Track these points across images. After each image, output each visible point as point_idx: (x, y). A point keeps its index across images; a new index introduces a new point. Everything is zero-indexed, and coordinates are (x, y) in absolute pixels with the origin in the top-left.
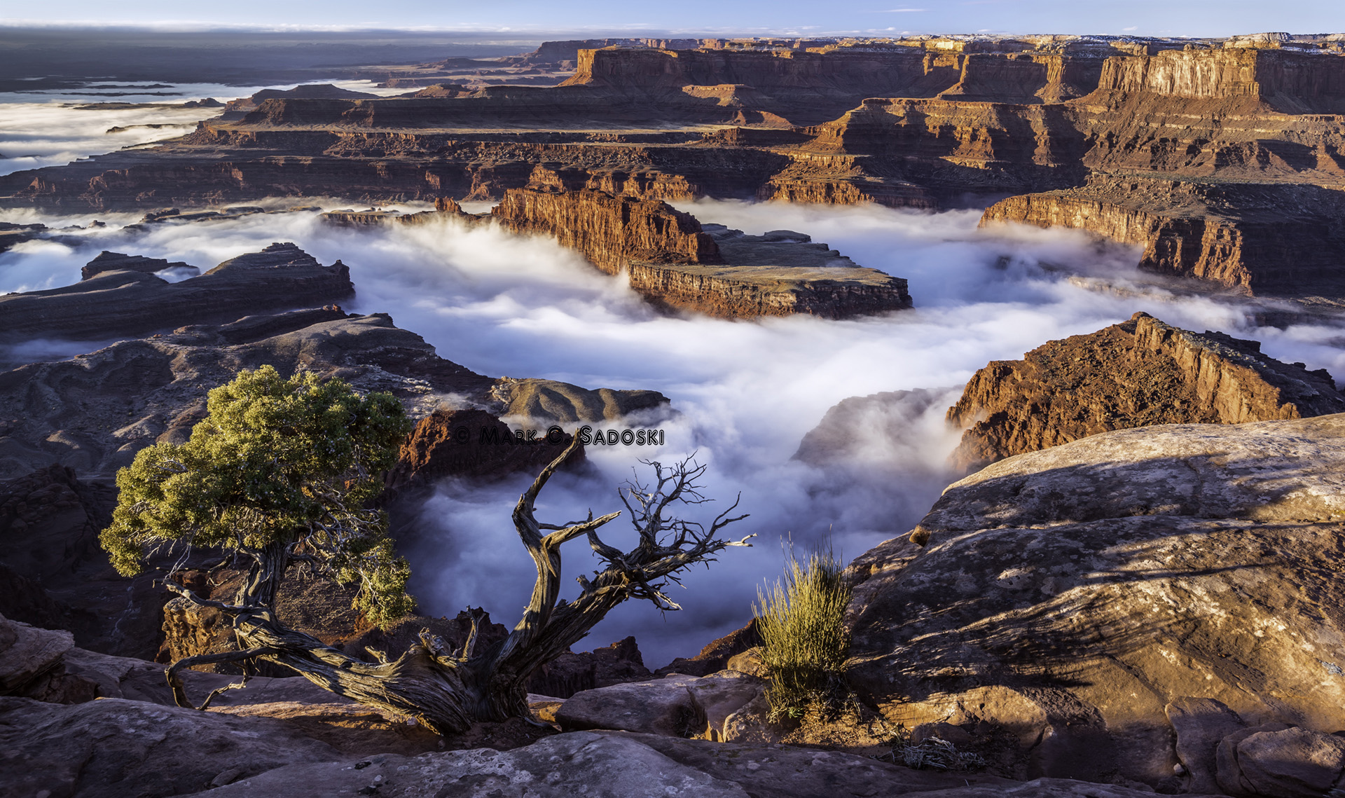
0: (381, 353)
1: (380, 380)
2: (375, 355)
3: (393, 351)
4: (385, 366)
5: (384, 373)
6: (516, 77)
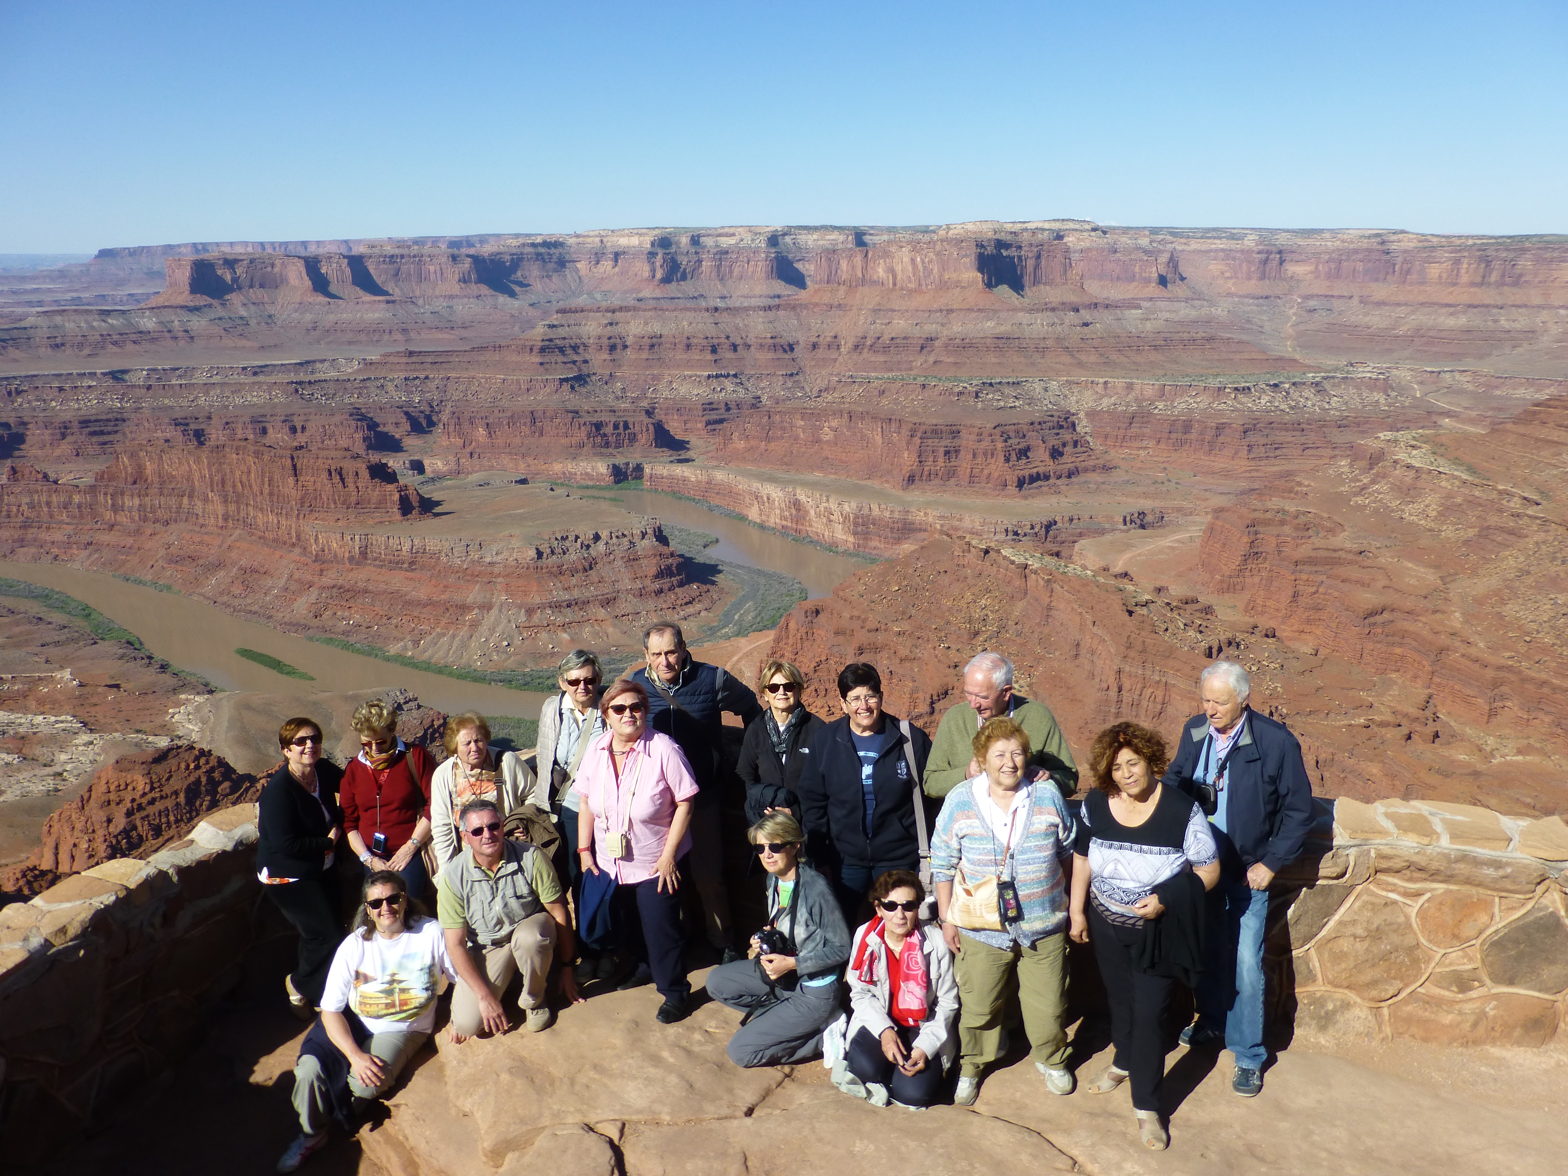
3: (6, 681)
6: (68, 296)
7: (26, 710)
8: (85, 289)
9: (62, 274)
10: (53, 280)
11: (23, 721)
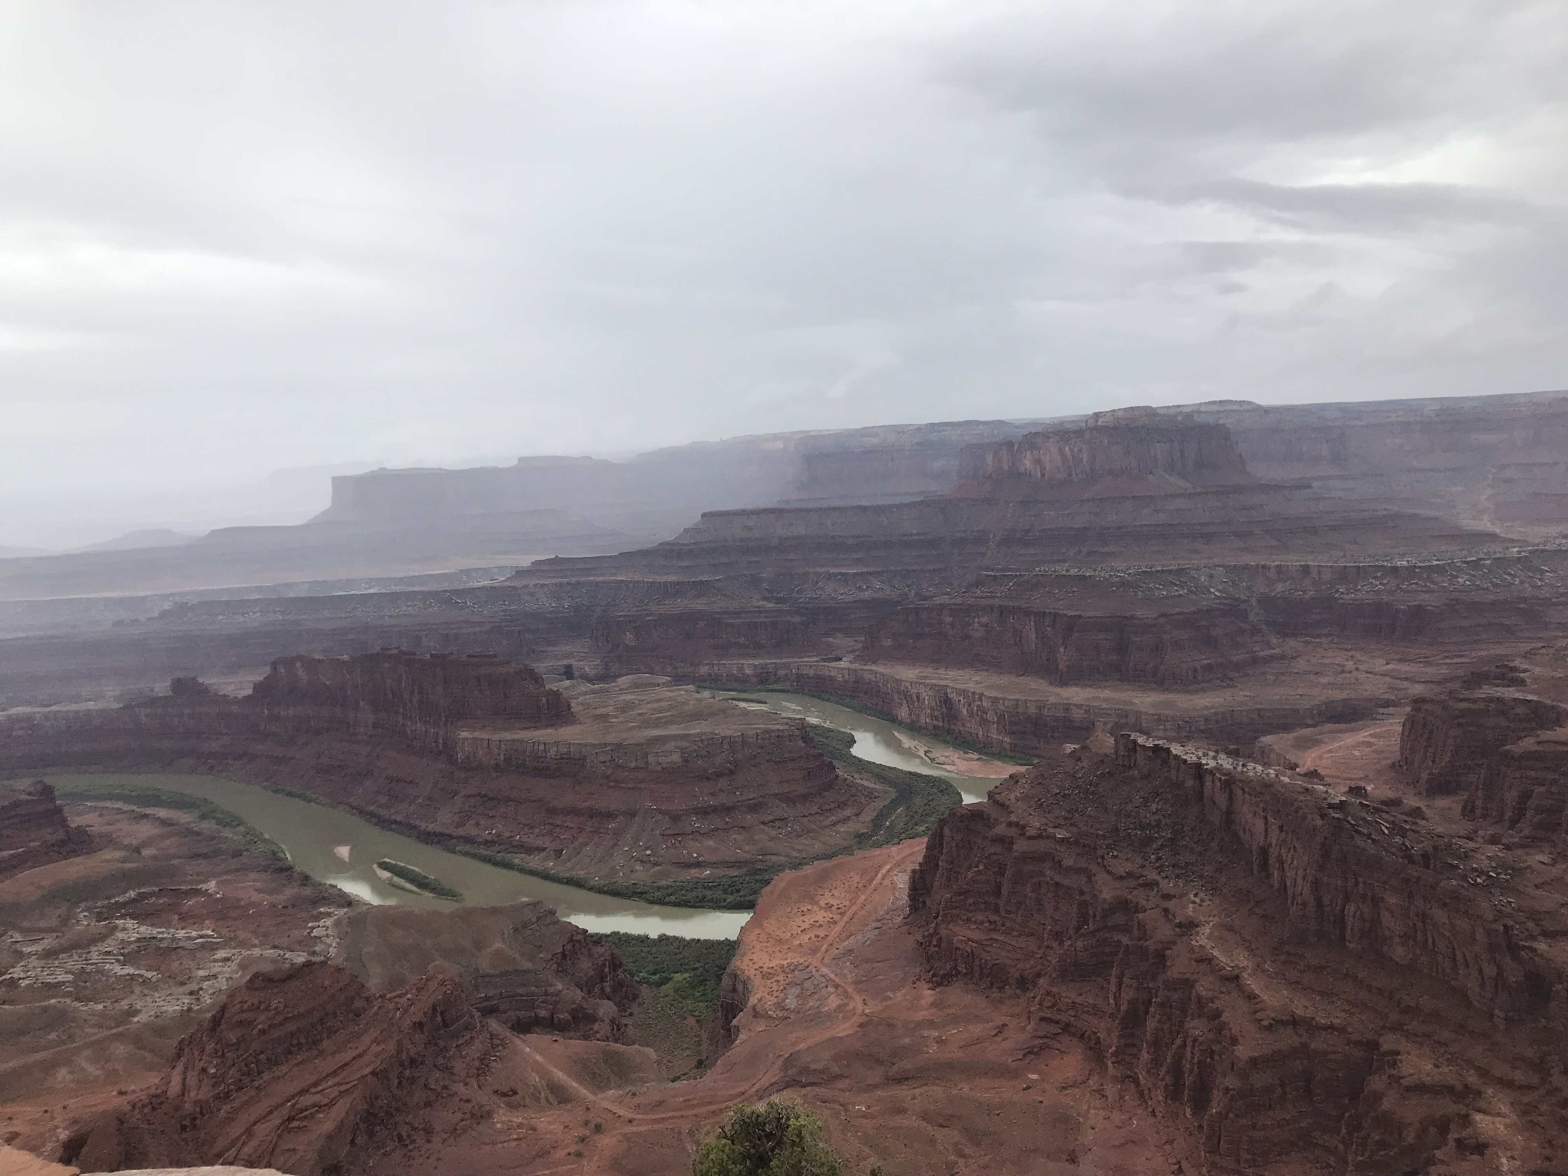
0: (134, 901)
1: (139, 940)
2: (124, 905)
3: (152, 894)
4: (142, 917)
5: (143, 929)
7: (168, 924)
11: (165, 935)
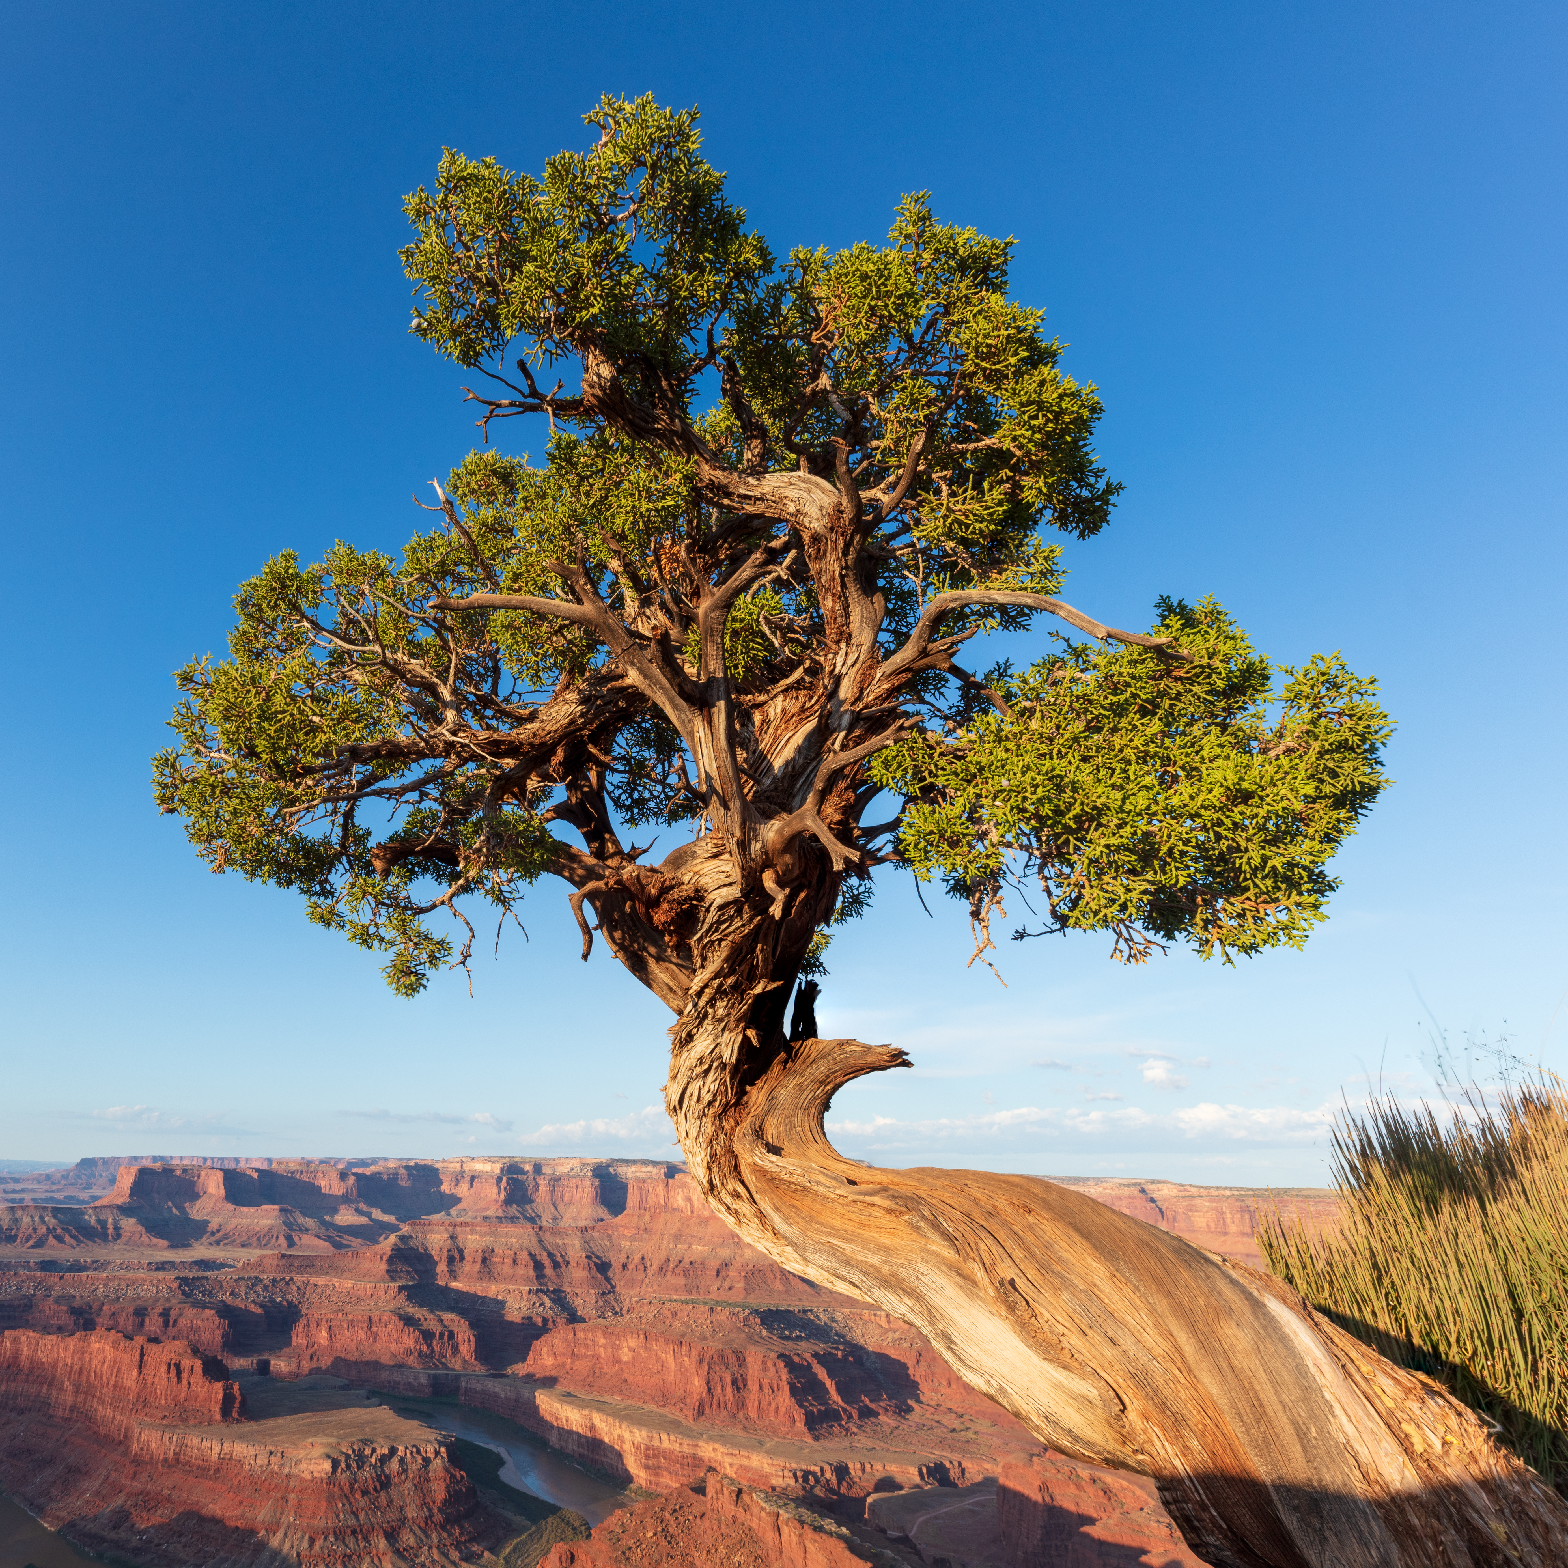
6: (44, 1196)
8: (58, 1191)
9: (48, 1177)
10: (39, 1182)
